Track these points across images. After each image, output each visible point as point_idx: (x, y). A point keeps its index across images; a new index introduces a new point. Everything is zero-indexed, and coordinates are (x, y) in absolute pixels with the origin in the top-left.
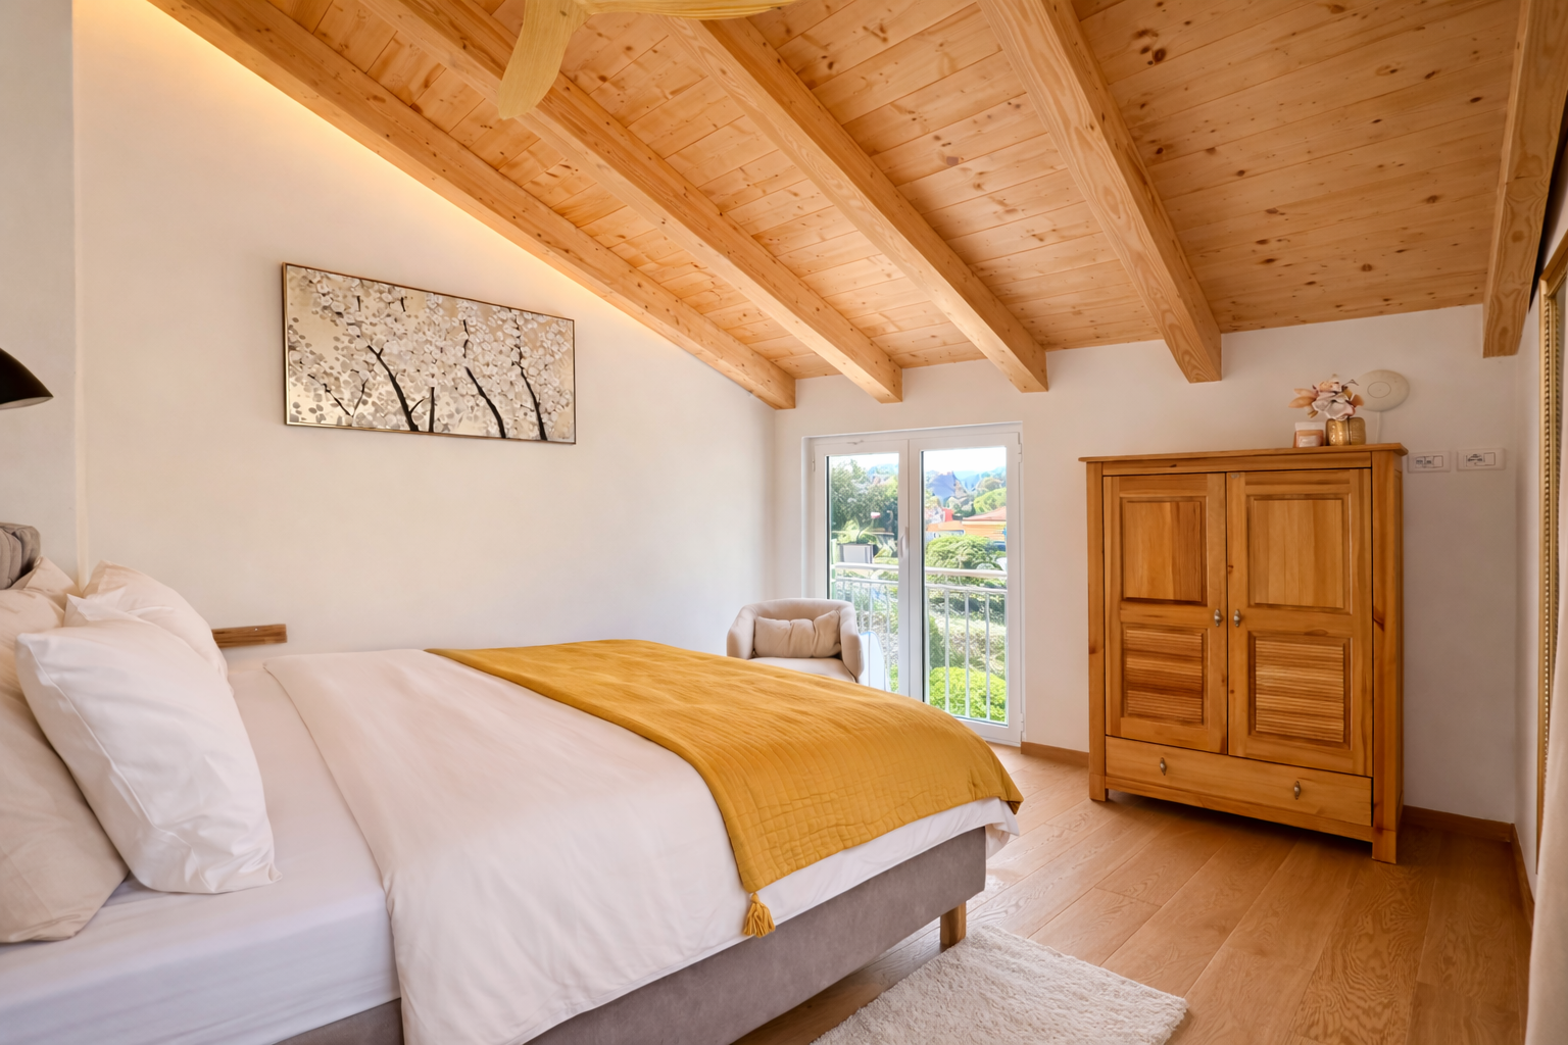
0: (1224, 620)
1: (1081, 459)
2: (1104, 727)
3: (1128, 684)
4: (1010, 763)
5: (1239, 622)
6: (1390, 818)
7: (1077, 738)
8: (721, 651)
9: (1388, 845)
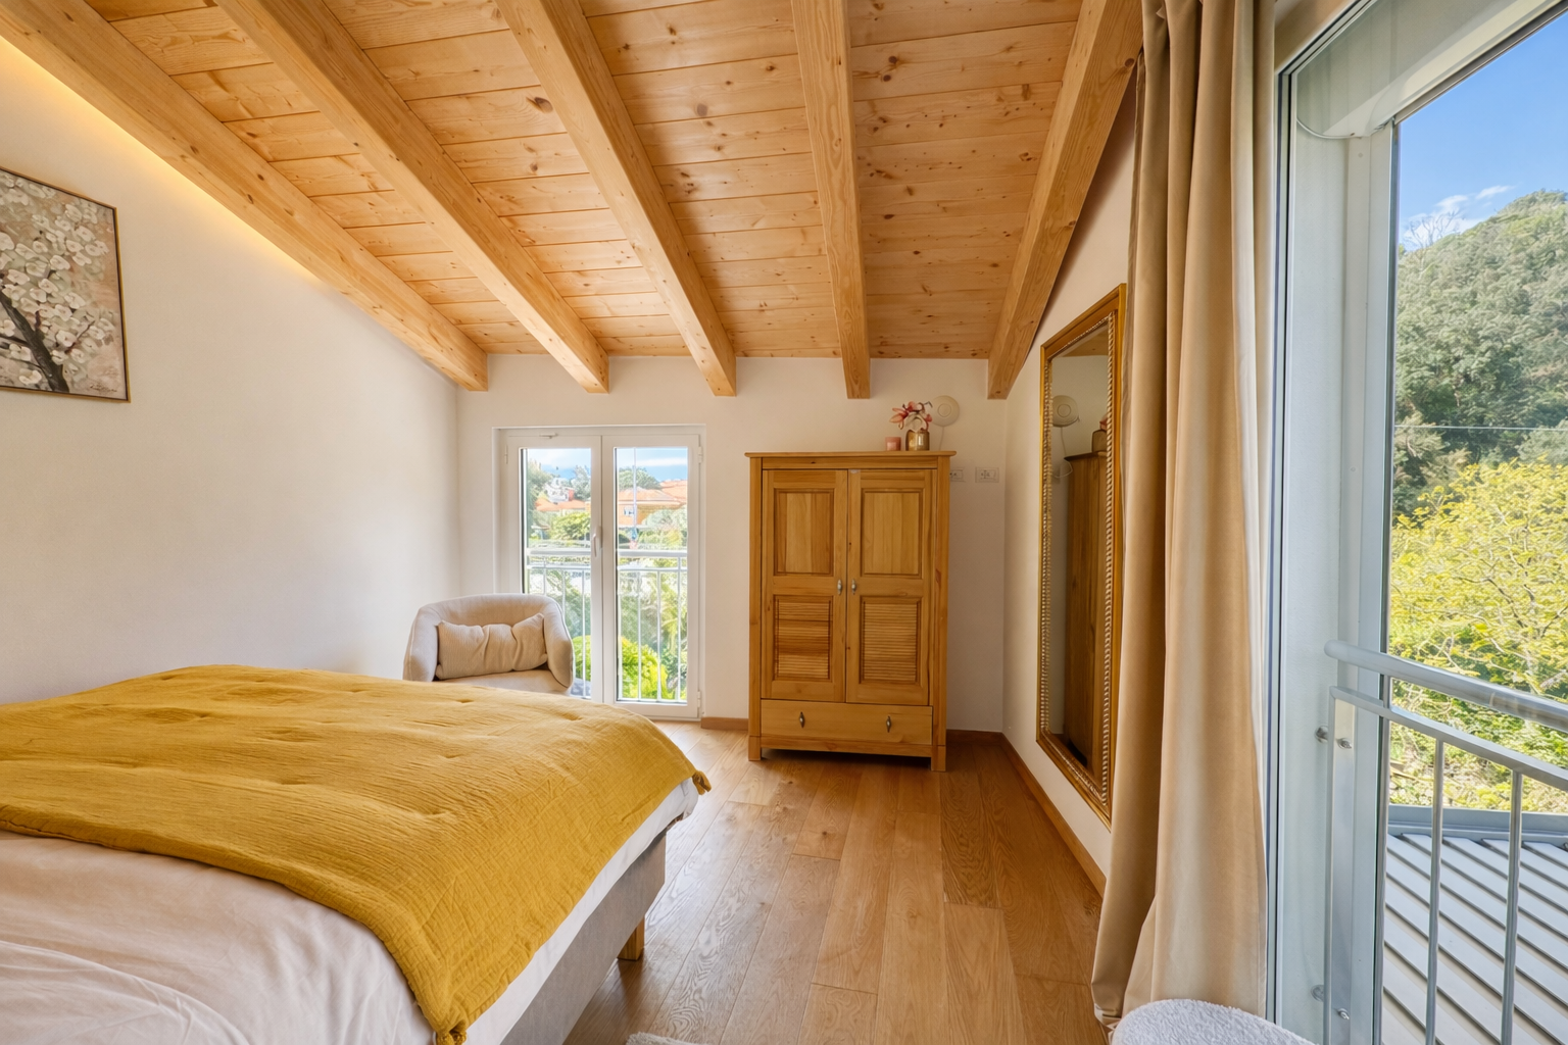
0: (845, 587)
1: (746, 454)
2: (760, 693)
3: (778, 648)
4: (685, 741)
5: (855, 589)
6: (942, 740)
7: (738, 706)
8: (395, 673)
9: (940, 761)
